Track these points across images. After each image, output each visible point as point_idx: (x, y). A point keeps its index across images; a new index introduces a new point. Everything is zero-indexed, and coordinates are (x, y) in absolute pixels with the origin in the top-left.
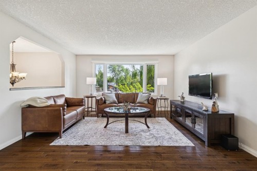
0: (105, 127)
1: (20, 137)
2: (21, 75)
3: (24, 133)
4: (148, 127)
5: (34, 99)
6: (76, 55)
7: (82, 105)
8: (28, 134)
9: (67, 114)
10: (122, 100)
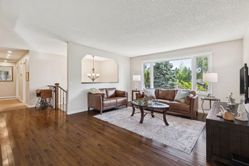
0: (132, 115)
1: (87, 110)
2: (98, 75)
3: (89, 108)
4: (167, 124)
5: (92, 89)
6: (131, 58)
7: (125, 97)
8: (91, 109)
9: (105, 101)
10: (160, 96)
